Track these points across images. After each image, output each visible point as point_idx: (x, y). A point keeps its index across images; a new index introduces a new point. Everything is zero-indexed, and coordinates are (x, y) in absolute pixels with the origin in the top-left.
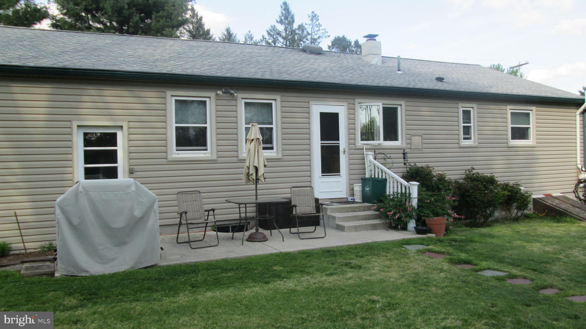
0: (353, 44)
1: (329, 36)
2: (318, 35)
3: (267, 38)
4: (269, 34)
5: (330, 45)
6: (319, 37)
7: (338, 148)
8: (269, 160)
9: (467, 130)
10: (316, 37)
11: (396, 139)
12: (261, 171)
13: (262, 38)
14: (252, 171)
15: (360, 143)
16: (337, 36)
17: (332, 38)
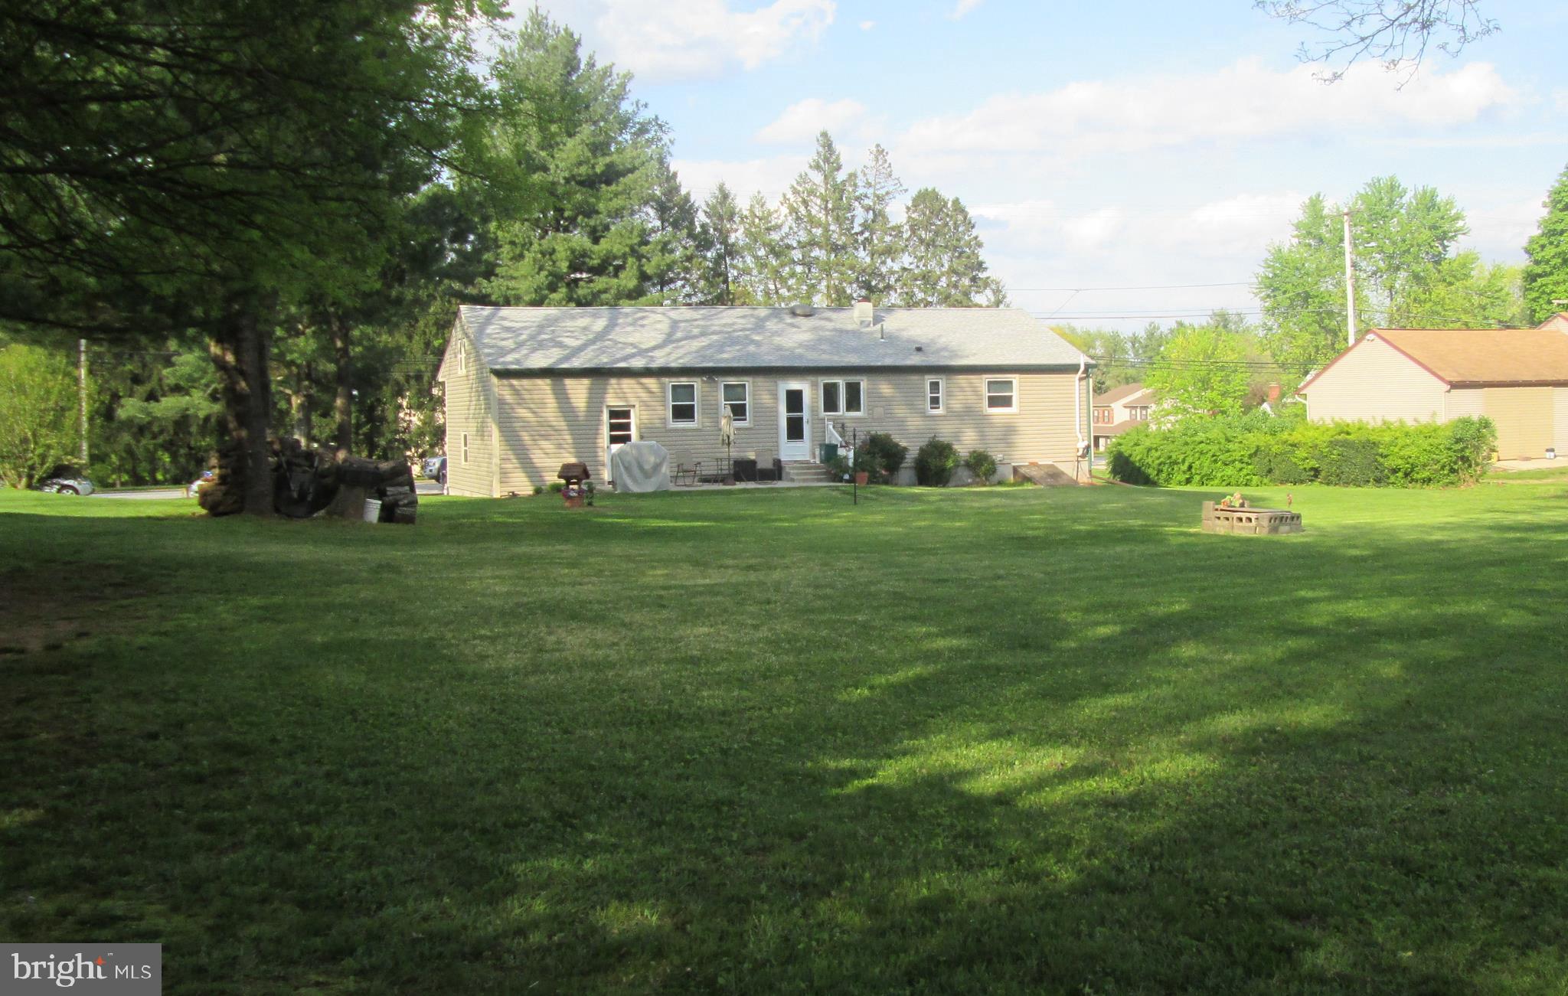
0: (950, 205)
1: (906, 190)
2: (886, 190)
3: (792, 199)
4: (795, 192)
5: (910, 204)
6: (887, 193)
7: (801, 419)
8: (738, 429)
9: (935, 401)
10: (882, 192)
11: (858, 410)
12: (731, 438)
13: (782, 199)
14: (726, 438)
15: (823, 414)
16: (923, 188)
17: (913, 193)
